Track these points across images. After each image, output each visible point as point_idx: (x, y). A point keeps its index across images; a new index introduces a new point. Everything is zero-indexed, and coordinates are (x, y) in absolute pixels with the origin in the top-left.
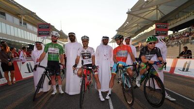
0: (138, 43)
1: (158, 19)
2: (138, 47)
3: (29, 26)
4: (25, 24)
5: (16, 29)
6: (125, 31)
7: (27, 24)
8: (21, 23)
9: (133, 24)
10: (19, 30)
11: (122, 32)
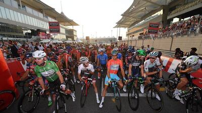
0: (143, 30)
1: (167, 4)
2: (143, 33)
3: (29, 10)
4: (24, 7)
5: (15, 13)
6: (131, 16)
7: (27, 7)
8: (19, 5)
9: (140, 7)
10: (19, 14)
11: (128, 16)
